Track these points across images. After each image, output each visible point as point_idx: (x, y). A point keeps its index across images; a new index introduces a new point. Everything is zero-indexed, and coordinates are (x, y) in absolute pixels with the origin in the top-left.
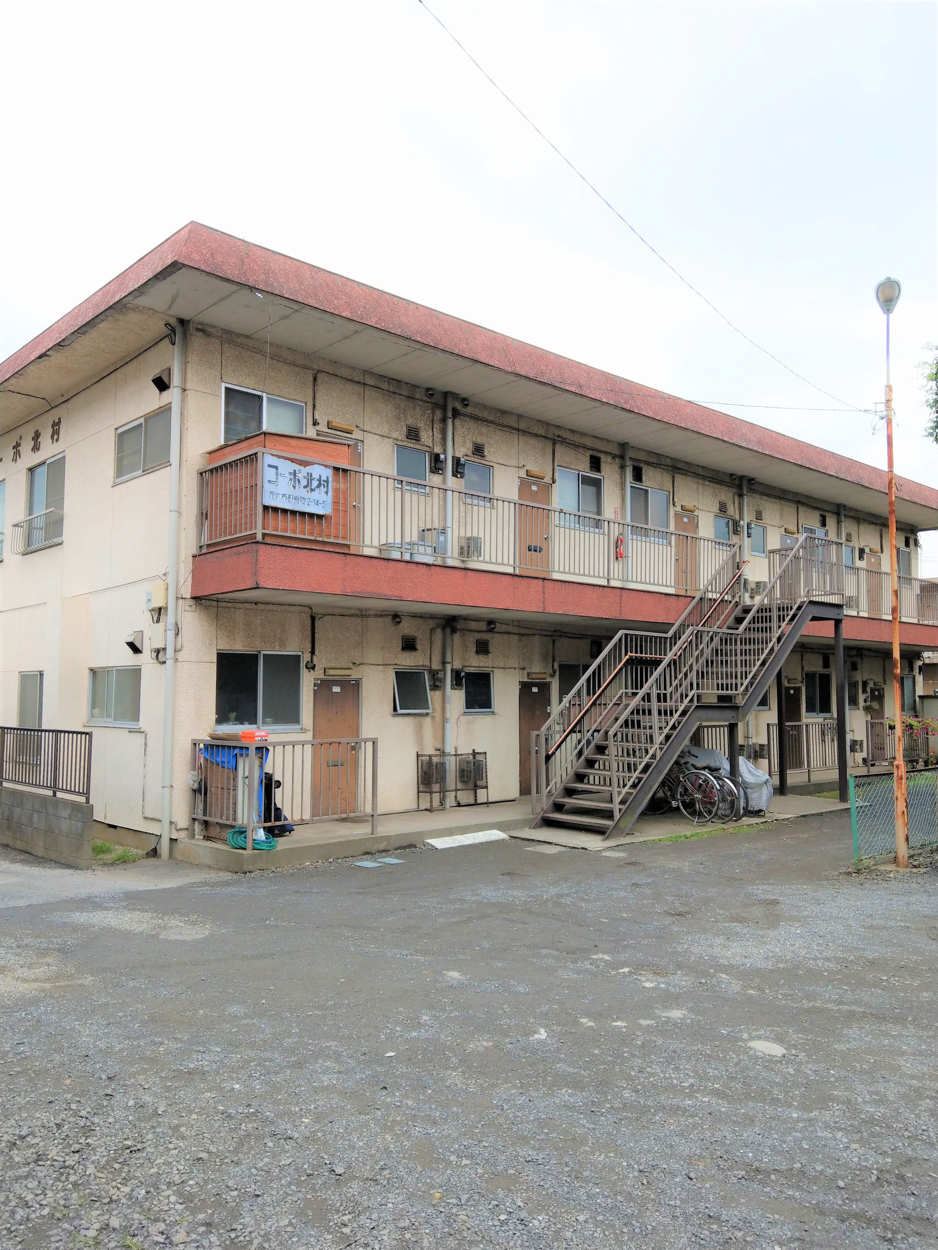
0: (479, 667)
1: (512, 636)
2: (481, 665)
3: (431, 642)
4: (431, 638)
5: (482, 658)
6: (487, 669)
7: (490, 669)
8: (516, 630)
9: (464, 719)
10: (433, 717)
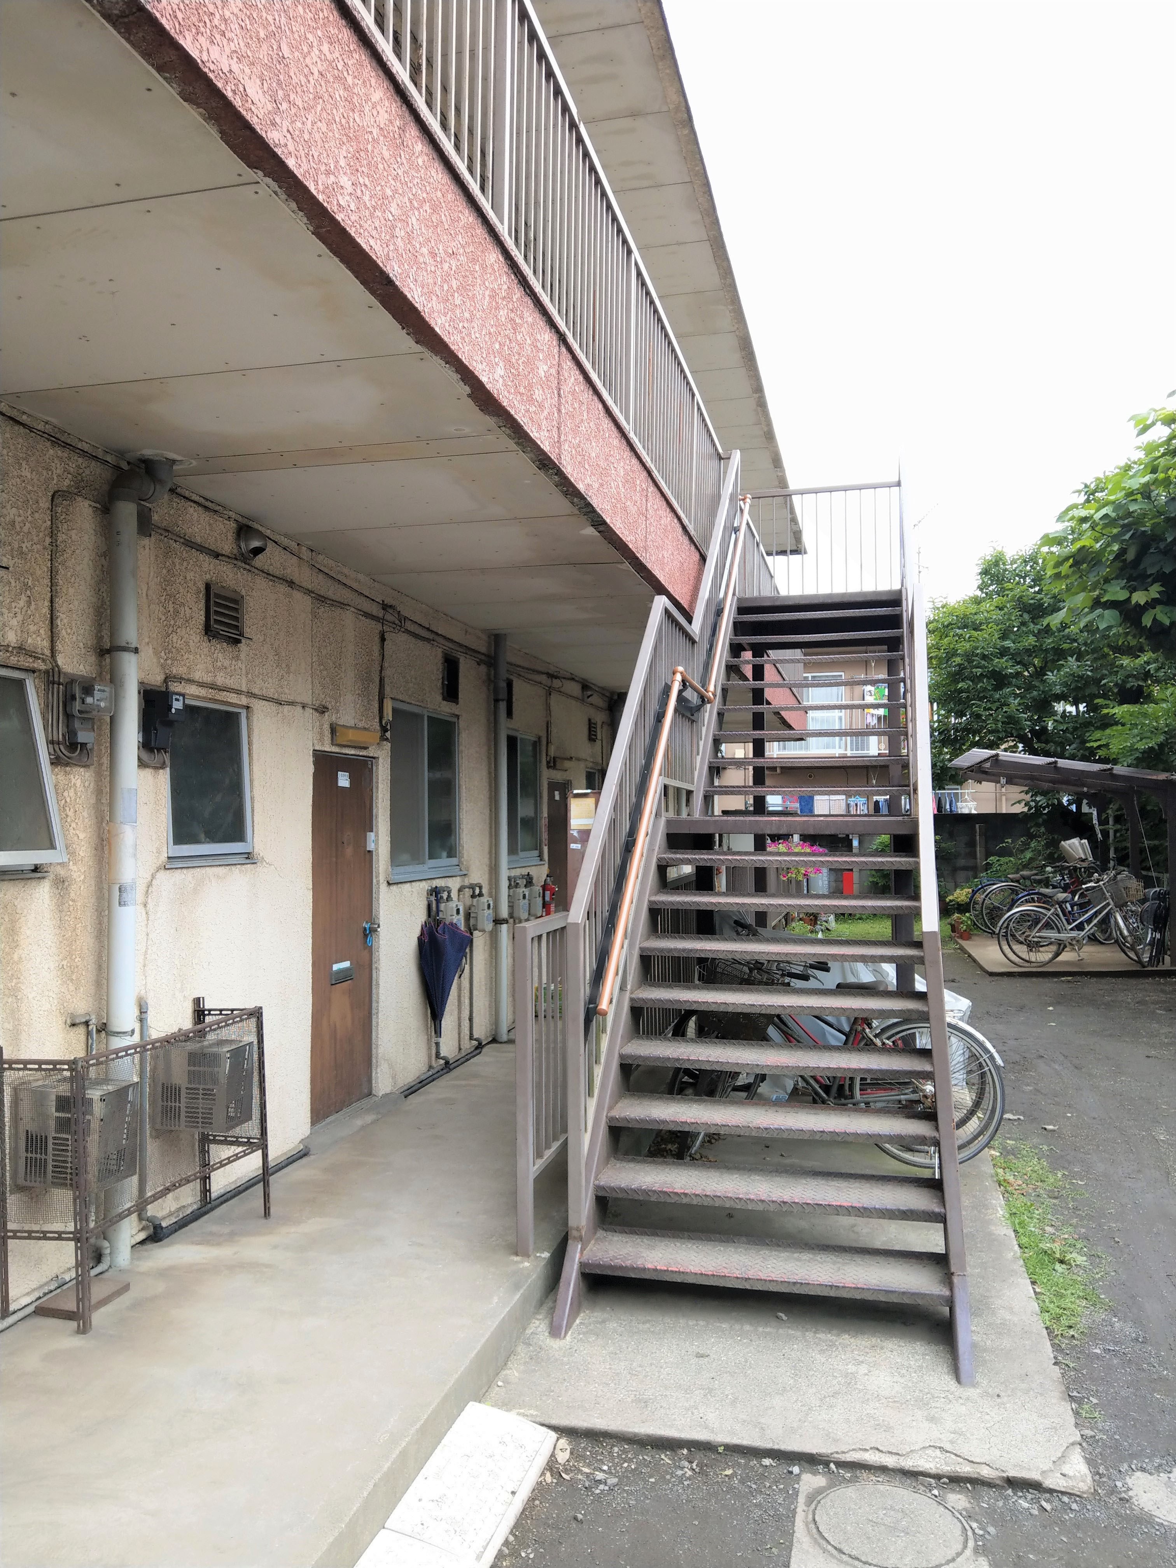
0: (213, 686)
1: (297, 595)
2: (220, 680)
3: (54, 551)
4: (53, 533)
5: (220, 652)
6: (233, 698)
7: (244, 701)
8: (305, 578)
9: (169, 881)
10: (61, 883)
